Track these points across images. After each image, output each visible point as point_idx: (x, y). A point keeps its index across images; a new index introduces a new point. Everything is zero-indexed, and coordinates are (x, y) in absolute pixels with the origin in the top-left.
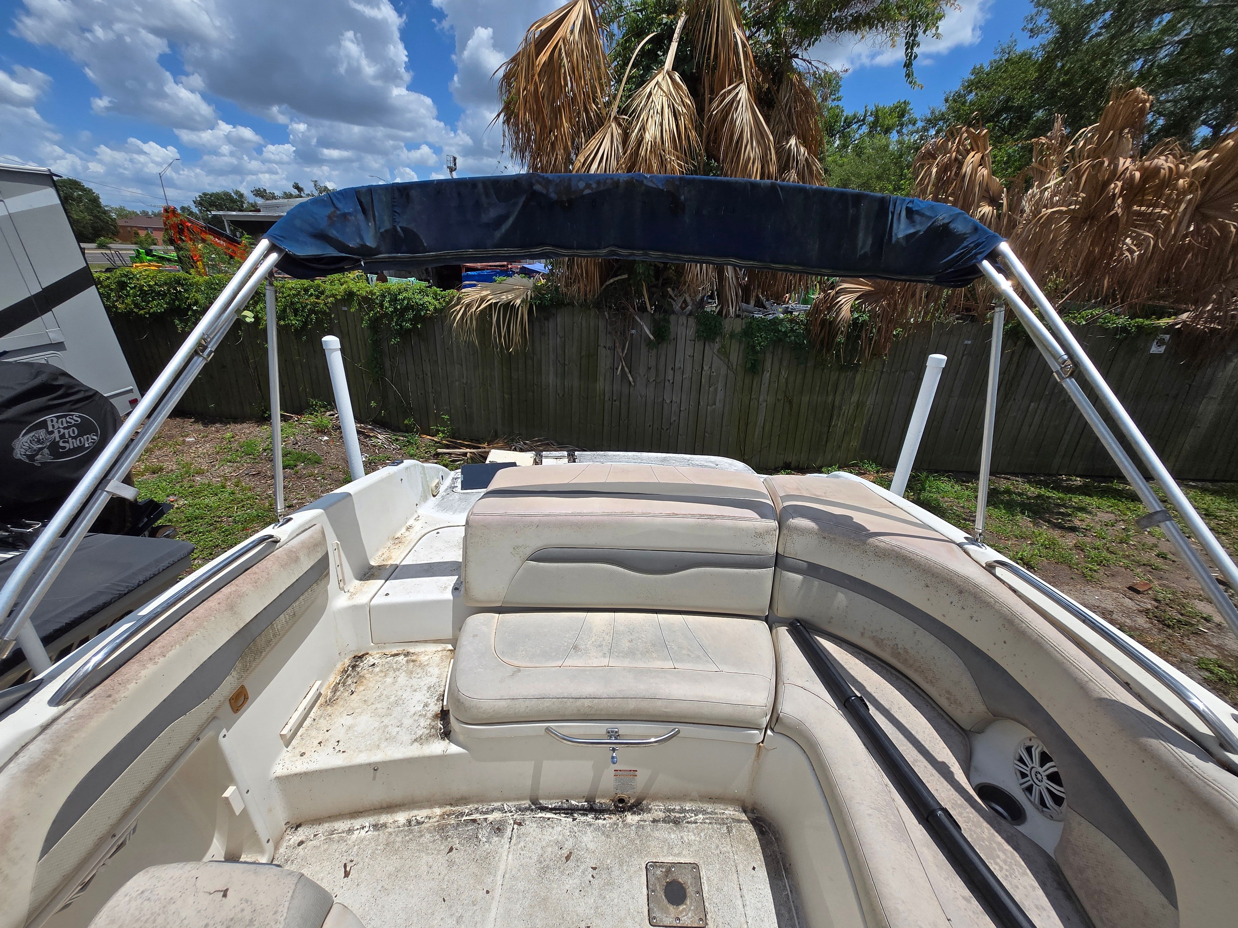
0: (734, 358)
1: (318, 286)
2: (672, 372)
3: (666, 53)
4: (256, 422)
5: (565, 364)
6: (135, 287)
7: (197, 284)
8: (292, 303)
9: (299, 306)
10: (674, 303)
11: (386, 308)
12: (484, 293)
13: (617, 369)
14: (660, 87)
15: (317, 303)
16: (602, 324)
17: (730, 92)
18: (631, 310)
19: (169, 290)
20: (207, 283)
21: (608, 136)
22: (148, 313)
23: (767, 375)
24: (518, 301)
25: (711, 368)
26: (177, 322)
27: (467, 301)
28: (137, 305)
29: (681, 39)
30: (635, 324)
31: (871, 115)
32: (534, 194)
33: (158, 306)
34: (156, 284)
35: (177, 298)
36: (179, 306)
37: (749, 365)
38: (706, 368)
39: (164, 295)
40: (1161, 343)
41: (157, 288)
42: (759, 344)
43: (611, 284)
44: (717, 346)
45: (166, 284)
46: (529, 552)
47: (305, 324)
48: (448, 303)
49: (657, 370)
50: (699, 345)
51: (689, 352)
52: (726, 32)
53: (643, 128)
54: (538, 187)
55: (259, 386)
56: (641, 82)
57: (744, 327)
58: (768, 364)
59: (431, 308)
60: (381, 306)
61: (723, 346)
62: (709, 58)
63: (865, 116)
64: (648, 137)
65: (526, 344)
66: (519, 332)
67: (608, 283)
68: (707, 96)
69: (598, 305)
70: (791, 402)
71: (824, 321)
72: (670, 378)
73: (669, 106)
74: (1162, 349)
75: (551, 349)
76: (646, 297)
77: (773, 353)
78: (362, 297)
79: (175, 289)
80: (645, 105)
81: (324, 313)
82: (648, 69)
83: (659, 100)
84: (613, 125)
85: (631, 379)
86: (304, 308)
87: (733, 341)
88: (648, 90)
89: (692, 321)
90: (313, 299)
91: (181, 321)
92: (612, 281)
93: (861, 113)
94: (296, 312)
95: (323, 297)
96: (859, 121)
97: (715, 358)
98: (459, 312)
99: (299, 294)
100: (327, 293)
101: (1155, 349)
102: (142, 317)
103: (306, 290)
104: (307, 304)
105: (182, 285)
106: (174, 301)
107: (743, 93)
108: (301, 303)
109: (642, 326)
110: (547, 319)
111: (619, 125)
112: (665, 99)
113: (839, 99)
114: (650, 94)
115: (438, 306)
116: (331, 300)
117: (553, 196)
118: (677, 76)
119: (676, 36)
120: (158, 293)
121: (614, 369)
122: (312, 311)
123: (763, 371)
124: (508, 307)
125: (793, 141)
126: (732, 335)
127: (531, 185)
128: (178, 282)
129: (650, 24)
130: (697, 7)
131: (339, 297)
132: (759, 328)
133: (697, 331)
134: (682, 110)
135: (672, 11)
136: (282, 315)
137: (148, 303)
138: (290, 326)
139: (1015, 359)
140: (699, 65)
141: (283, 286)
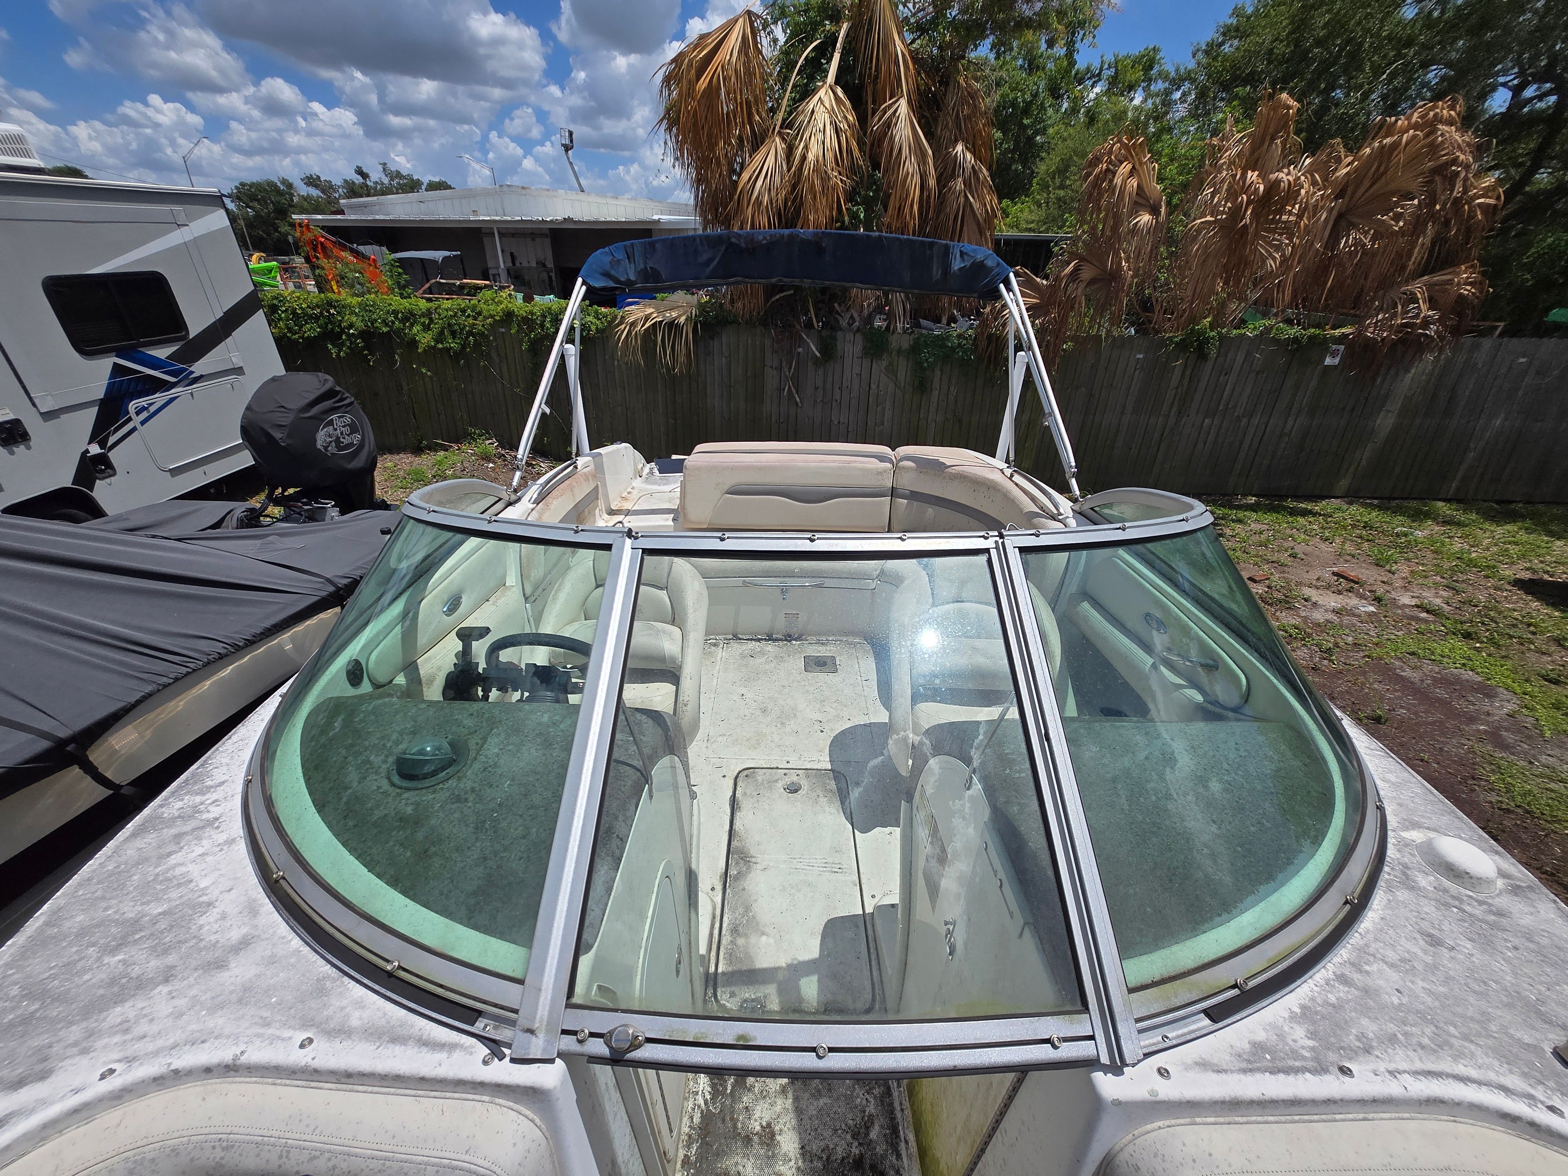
0: (901, 375)
1: (475, 306)
2: (839, 391)
3: (829, 61)
4: (412, 453)
5: (730, 386)
6: (286, 311)
7: (350, 306)
8: (449, 325)
9: (456, 327)
10: (841, 319)
11: (548, 329)
12: (649, 311)
13: (784, 389)
14: (822, 103)
15: (474, 324)
16: (768, 342)
17: (890, 106)
18: (798, 327)
19: (321, 313)
20: (360, 304)
21: (773, 152)
22: (302, 337)
23: (935, 393)
24: (682, 319)
25: (878, 386)
26: (330, 346)
27: (632, 319)
28: (290, 330)
29: (844, 48)
30: (801, 342)
31: (1109, 67)
32: (731, 244)
33: (311, 330)
34: (309, 307)
35: (330, 322)
36: (332, 329)
37: (916, 384)
38: (873, 386)
39: (317, 318)
40: (1334, 355)
41: (310, 311)
42: (927, 360)
43: (777, 301)
44: (885, 363)
45: (318, 306)
46: (726, 488)
47: (464, 347)
48: (610, 323)
49: (824, 389)
50: (866, 362)
51: (857, 370)
52: (886, 44)
53: (806, 147)
54: (733, 240)
55: (414, 414)
56: (805, 92)
58: (936, 381)
59: (593, 328)
60: (542, 326)
61: (891, 364)
62: (870, 68)
63: (1101, 70)
64: (811, 156)
65: (690, 364)
66: (684, 352)
67: (772, 301)
68: (870, 107)
69: (764, 323)
70: (960, 421)
71: (990, 336)
72: (838, 398)
73: (831, 123)
74: (1337, 361)
75: (716, 370)
76: (813, 313)
77: (941, 370)
78: (523, 318)
79: (328, 312)
80: (809, 122)
81: (482, 334)
82: (811, 78)
83: (822, 117)
84: (777, 139)
85: (798, 399)
86: (462, 330)
87: (901, 359)
88: (811, 107)
89: (859, 337)
90: (471, 321)
91: (334, 346)
92: (777, 297)
93: (1096, 65)
94: (453, 334)
95: (481, 318)
97: (882, 375)
98: (623, 331)
99: (455, 315)
100: (485, 313)
101: (1328, 361)
102: (296, 342)
103: (463, 311)
104: (465, 326)
105: (335, 307)
106: (326, 324)
107: (903, 107)
108: (459, 325)
109: (808, 344)
110: (712, 338)
111: (783, 139)
112: (827, 115)
114: (813, 112)
115: (600, 326)
116: (489, 320)
117: (743, 245)
118: (839, 91)
119: (838, 45)
120: (310, 317)
121: (780, 390)
122: (470, 333)
123: (932, 390)
124: (672, 325)
125: (959, 148)
126: (899, 351)
127: (729, 238)
128: (330, 304)
129: (815, 30)
130: (861, 15)
131: (498, 318)
132: (927, 345)
133: (864, 348)
134: (843, 126)
135: (836, 18)
136: (440, 338)
137: (301, 327)
138: (448, 350)
139: (1188, 373)
140: (862, 76)
141: (439, 307)
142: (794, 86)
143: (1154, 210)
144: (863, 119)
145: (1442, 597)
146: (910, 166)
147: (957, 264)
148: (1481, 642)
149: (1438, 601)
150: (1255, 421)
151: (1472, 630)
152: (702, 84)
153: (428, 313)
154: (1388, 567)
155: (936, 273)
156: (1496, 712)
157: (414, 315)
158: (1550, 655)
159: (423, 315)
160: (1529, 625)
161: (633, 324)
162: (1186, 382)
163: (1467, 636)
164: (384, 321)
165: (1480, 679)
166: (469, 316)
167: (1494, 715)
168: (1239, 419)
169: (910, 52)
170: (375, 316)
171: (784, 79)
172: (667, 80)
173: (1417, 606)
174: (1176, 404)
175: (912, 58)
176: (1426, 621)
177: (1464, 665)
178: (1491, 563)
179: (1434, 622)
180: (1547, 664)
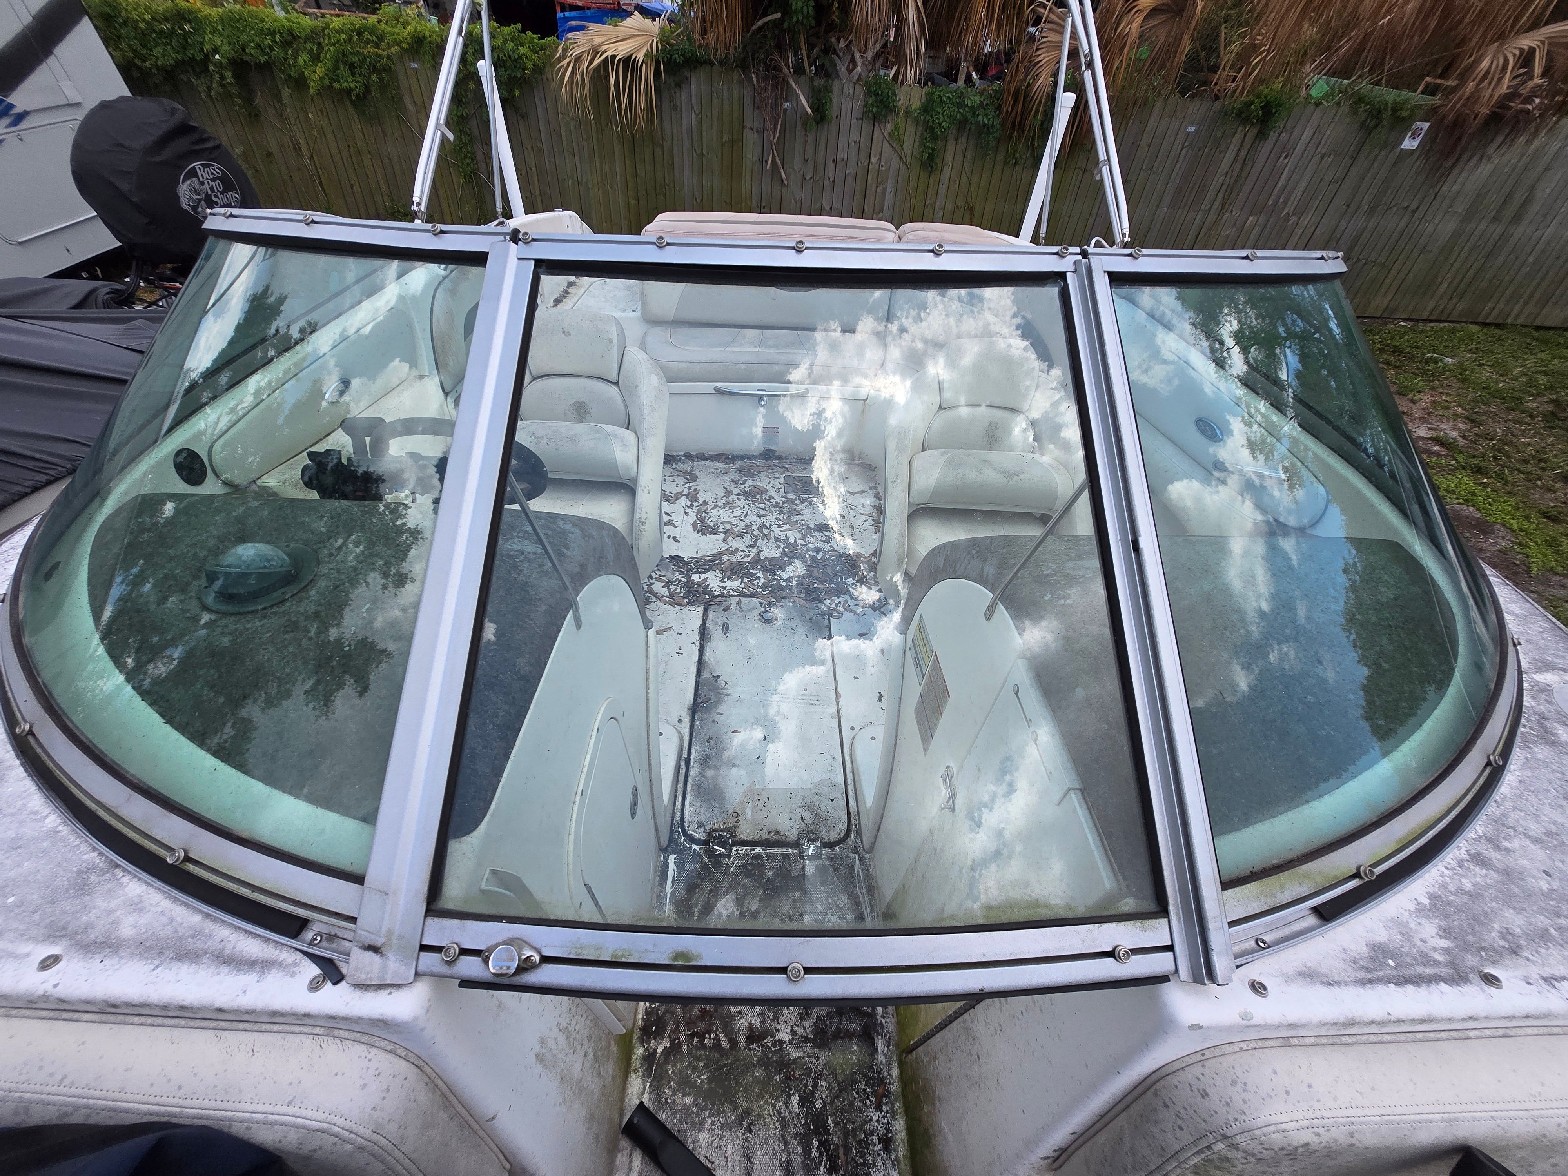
0: (908, 146)
1: (373, 28)
2: (832, 165)
5: (702, 155)
8: (344, 54)
9: (354, 58)
10: (838, 61)
12: (597, 40)
13: (767, 161)
15: (376, 54)
16: (748, 93)
18: (785, 70)
19: (173, 29)
22: (156, 66)
23: (947, 171)
24: (640, 56)
25: (880, 159)
27: (575, 52)
30: (788, 93)
36: (193, 55)
37: (926, 157)
38: (873, 159)
40: (1415, 134)
41: (157, 26)
42: (940, 124)
43: (760, 29)
44: (889, 127)
48: (549, 58)
49: (815, 162)
50: (867, 127)
51: (854, 137)
55: (320, 184)
57: (923, 100)
58: (949, 157)
59: (529, 65)
61: (896, 130)
65: (653, 122)
66: (643, 104)
67: (755, 27)
69: (743, 65)
71: (1018, 92)
72: (831, 175)
75: (685, 134)
76: (804, 52)
77: (956, 139)
78: (437, 47)
79: (182, 28)
81: (389, 70)
85: (783, 175)
86: (361, 62)
87: (909, 121)
89: (860, 91)
92: (760, 23)
95: (383, 45)
97: (886, 144)
98: (566, 70)
99: (351, 39)
100: (389, 38)
101: (1406, 143)
102: (149, 73)
104: (365, 56)
106: (183, 46)
108: (357, 54)
109: (797, 94)
110: (679, 85)
116: (395, 49)
121: (762, 161)
123: (943, 166)
124: (628, 62)
126: (908, 112)
128: (182, 16)
131: (405, 46)
132: (942, 102)
133: (865, 105)
136: (335, 73)
139: (1243, 154)
141: (327, 26)
145: (1459, 429)
148: (1491, 477)
149: (1454, 434)
150: (1305, 221)
151: (1483, 464)
153: (315, 36)
154: (1410, 396)
156: (1489, 548)
157: (295, 38)
158: (1554, 492)
160: (1541, 460)
161: (578, 59)
162: (1238, 166)
163: (1479, 471)
164: (258, 46)
165: (1479, 515)
166: (368, 42)
167: (1486, 551)
168: (1287, 217)
170: (244, 37)
173: (1432, 439)
174: (1220, 196)
176: (1438, 455)
177: (1467, 500)
178: (1517, 394)
179: (1446, 456)
180: (1549, 501)
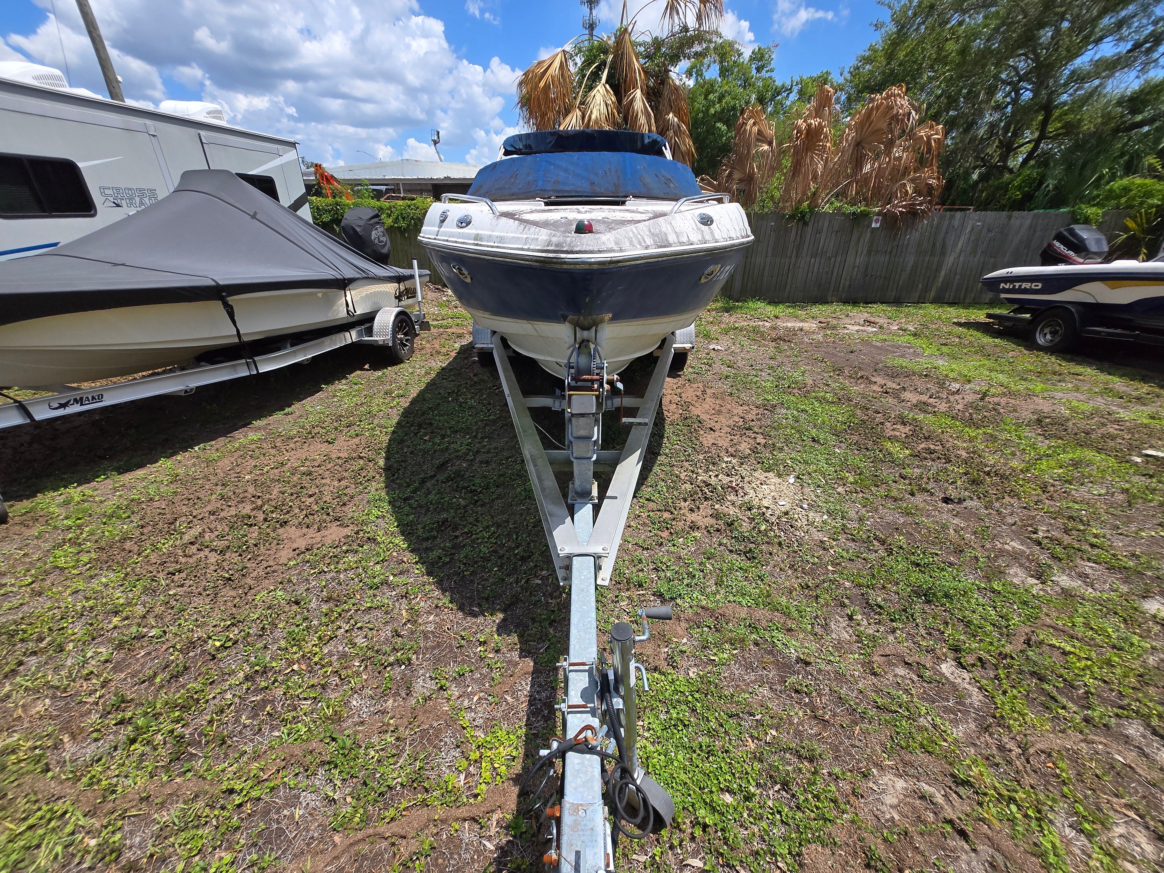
3: (603, 72)
7: (348, 205)
8: (402, 214)
9: (405, 215)
14: (599, 92)
17: (632, 93)
19: (332, 209)
20: (353, 204)
21: (575, 116)
26: (335, 227)
29: (610, 67)
32: (559, 135)
33: (326, 218)
34: (326, 205)
35: (337, 214)
36: (337, 218)
39: (330, 212)
40: (876, 222)
41: (326, 208)
45: (330, 205)
47: (409, 226)
52: (630, 64)
53: (591, 113)
56: (590, 88)
62: (623, 76)
64: (593, 117)
68: (623, 94)
73: (603, 101)
74: (878, 225)
79: (336, 208)
80: (593, 101)
81: (419, 219)
82: (594, 81)
83: (599, 99)
84: (577, 110)
86: (408, 216)
88: (594, 94)
90: (413, 211)
94: (403, 218)
95: (419, 210)
96: (787, 90)
99: (405, 208)
101: (873, 225)
103: (409, 206)
104: (410, 215)
105: (339, 206)
106: (334, 215)
107: (639, 94)
111: (580, 110)
112: (601, 97)
113: (772, 70)
114: (594, 96)
118: (607, 86)
119: (607, 65)
120: (326, 211)
122: (412, 218)
125: (671, 115)
127: (558, 133)
128: (337, 204)
129: (595, 58)
130: (618, 51)
134: (609, 102)
135: (606, 52)
136: (396, 220)
137: (321, 216)
138: (399, 228)
139: (799, 233)
140: (619, 80)
142: (586, 85)
143: (770, 144)
144: (619, 100)
146: (642, 120)
147: (647, 141)
149: (911, 328)
150: (839, 259)
152: (542, 84)
153: (390, 208)
154: (894, 319)
155: (639, 144)
156: (909, 351)
159: (388, 209)
162: (798, 237)
167: (907, 351)
168: (830, 258)
169: (643, 69)
171: (580, 83)
172: (521, 84)
173: (899, 329)
174: (794, 251)
175: (643, 71)
